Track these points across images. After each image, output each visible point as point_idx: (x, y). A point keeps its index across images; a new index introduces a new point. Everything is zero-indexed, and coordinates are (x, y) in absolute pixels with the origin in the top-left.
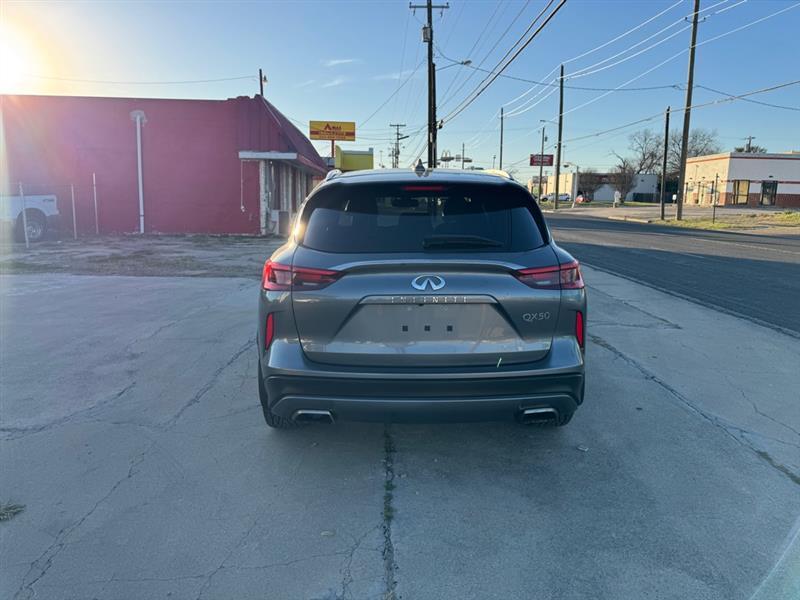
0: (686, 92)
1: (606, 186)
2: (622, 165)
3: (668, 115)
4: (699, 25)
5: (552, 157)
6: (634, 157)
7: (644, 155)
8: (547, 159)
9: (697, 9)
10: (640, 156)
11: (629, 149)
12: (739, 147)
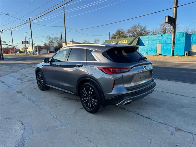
0: (64, 28)
1: (44, 49)
2: (45, 44)
3: (61, 33)
4: (65, 14)
5: (28, 42)
6: (47, 42)
7: (50, 42)
8: (27, 42)
9: (64, 10)
10: (49, 42)
11: (46, 40)
12: (71, 41)
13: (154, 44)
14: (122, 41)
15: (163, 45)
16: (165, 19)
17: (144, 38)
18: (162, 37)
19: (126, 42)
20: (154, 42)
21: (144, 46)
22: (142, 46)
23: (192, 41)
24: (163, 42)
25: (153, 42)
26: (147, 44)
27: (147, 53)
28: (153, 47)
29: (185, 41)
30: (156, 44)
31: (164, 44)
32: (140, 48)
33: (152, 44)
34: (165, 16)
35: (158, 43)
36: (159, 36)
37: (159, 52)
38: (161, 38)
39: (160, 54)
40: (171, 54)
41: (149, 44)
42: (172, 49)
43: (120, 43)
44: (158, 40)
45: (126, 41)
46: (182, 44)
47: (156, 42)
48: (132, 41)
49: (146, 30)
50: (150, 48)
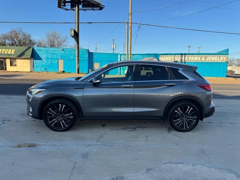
13: (54, 59)
14: (4, 50)
15: (65, 60)
16: (71, 32)
17: (40, 50)
18: (63, 51)
19: (13, 53)
20: (55, 56)
21: (42, 60)
22: (39, 60)
23: (94, 59)
24: (66, 57)
25: (52, 56)
26: (45, 58)
27: (45, 69)
28: (53, 62)
29: (88, 58)
30: (57, 59)
31: (67, 59)
32: (36, 62)
33: (52, 59)
34: (71, 29)
35: (60, 58)
36: (60, 49)
37: (61, 69)
38: (62, 53)
39: (63, 72)
40: (77, 72)
41: (47, 58)
42: (77, 66)
43: (3, 53)
44: (59, 55)
45: (13, 51)
46: (85, 61)
47: (57, 57)
48: (22, 52)
49: (31, 39)
50: (50, 63)
